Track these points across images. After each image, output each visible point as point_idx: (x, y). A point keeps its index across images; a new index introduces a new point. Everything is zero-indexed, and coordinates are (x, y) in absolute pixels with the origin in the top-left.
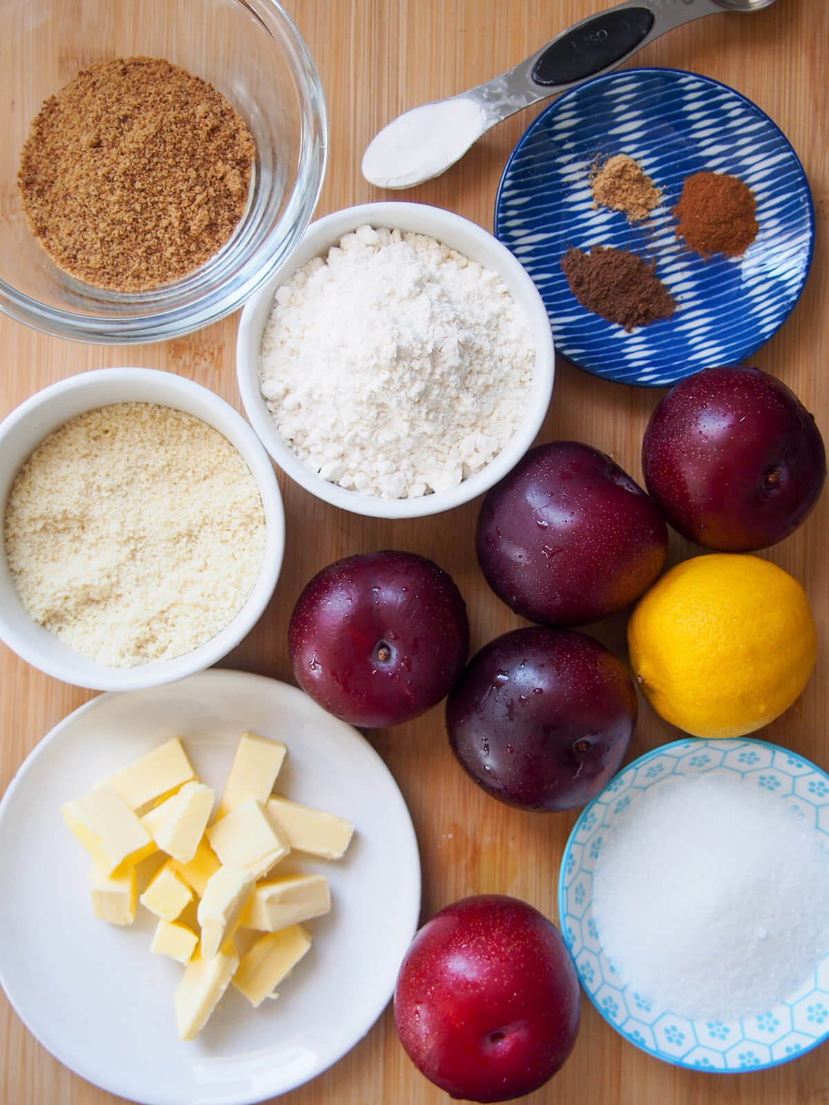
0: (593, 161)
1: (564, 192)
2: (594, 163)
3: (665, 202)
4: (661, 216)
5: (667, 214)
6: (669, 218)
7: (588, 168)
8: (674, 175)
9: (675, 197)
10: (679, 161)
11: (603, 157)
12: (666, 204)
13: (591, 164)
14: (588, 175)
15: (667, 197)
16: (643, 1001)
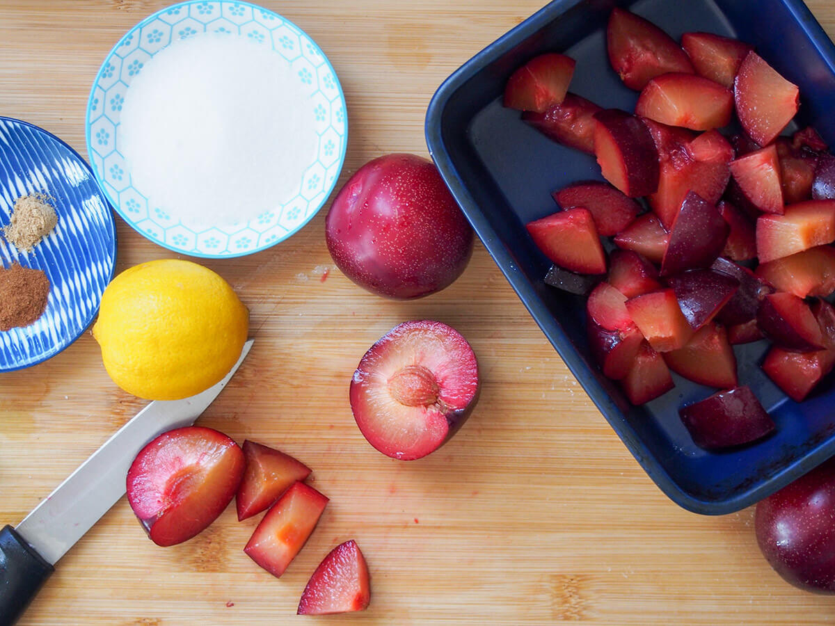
0: (50, 195)
1: (21, 173)
2: (48, 196)
3: (22, 255)
4: (11, 254)
5: (13, 258)
6: (9, 260)
7: (43, 191)
8: (45, 261)
9: (27, 264)
10: (57, 264)
11: (54, 203)
12: (21, 256)
13: (47, 194)
14: (38, 192)
15: (26, 256)
16: (188, 34)
